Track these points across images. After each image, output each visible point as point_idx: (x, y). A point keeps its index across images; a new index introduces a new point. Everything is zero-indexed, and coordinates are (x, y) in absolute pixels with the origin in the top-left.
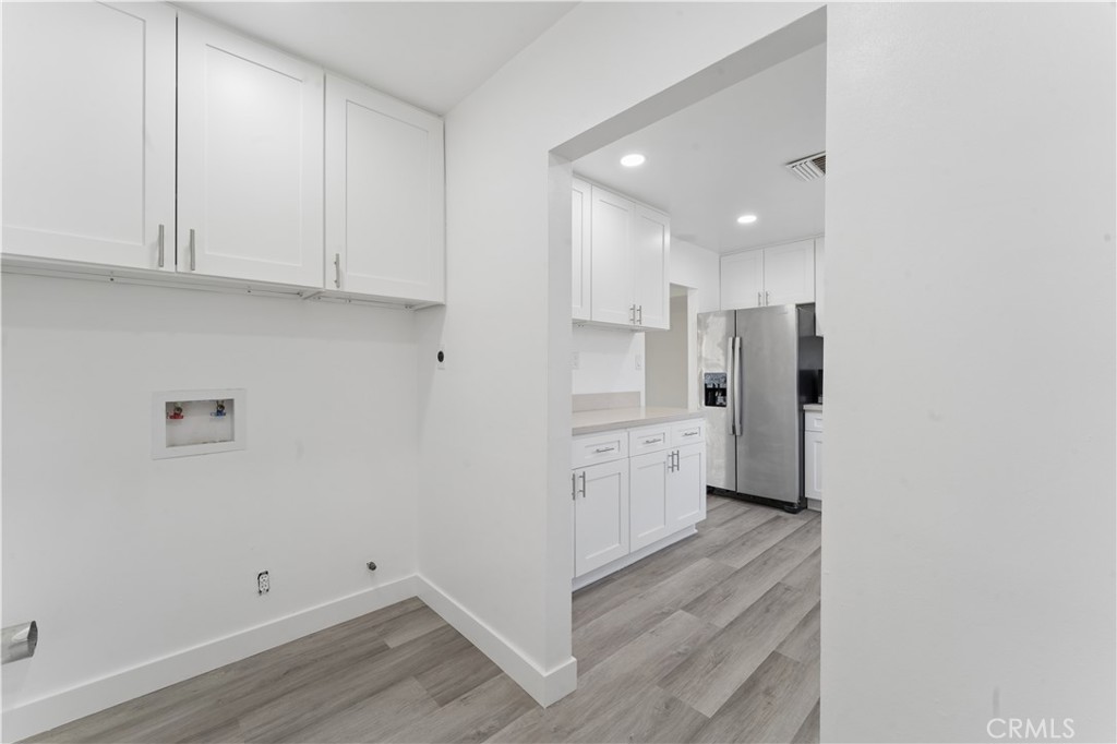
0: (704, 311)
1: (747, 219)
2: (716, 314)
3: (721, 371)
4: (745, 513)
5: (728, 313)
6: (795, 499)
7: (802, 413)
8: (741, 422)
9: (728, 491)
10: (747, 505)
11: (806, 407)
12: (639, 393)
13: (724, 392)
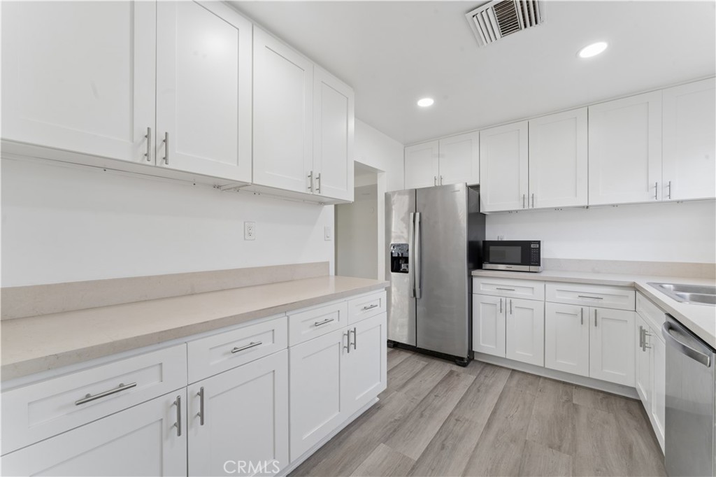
0: (390, 190)
1: (426, 103)
2: (400, 193)
3: (404, 242)
4: (423, 369)
5: (411, 191)
6: (465, 355)
7: (470, 278)
8: (420, 287)
9: (409, 345)
10: (425, 359)
11: (474, 273)
12: (327, 263)
13: (406, 260)
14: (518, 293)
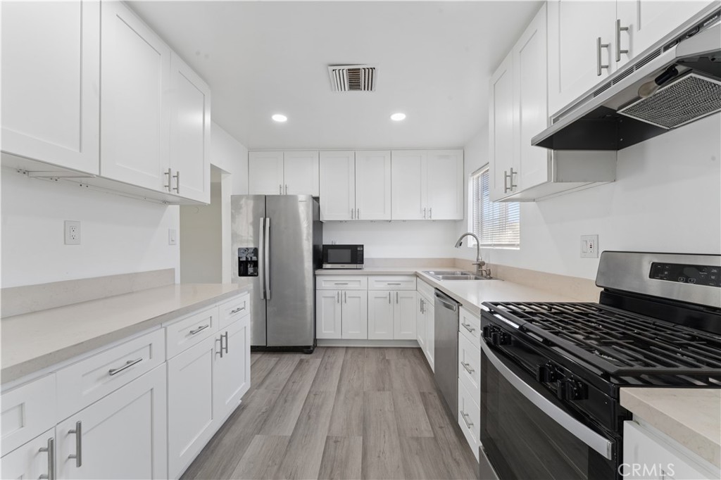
0: (237, 193)
1: (279, 118)
2: (248, 197)
3: (251, 246)
4: (276, 364)
5: (257, 198)
6: (311, 344)
7: (315, 276)
8: (270, 288)
9: (258, 347)
10: (276, 355)
11: (318, 272)
13: (256, 264)
14: (351, 286)
